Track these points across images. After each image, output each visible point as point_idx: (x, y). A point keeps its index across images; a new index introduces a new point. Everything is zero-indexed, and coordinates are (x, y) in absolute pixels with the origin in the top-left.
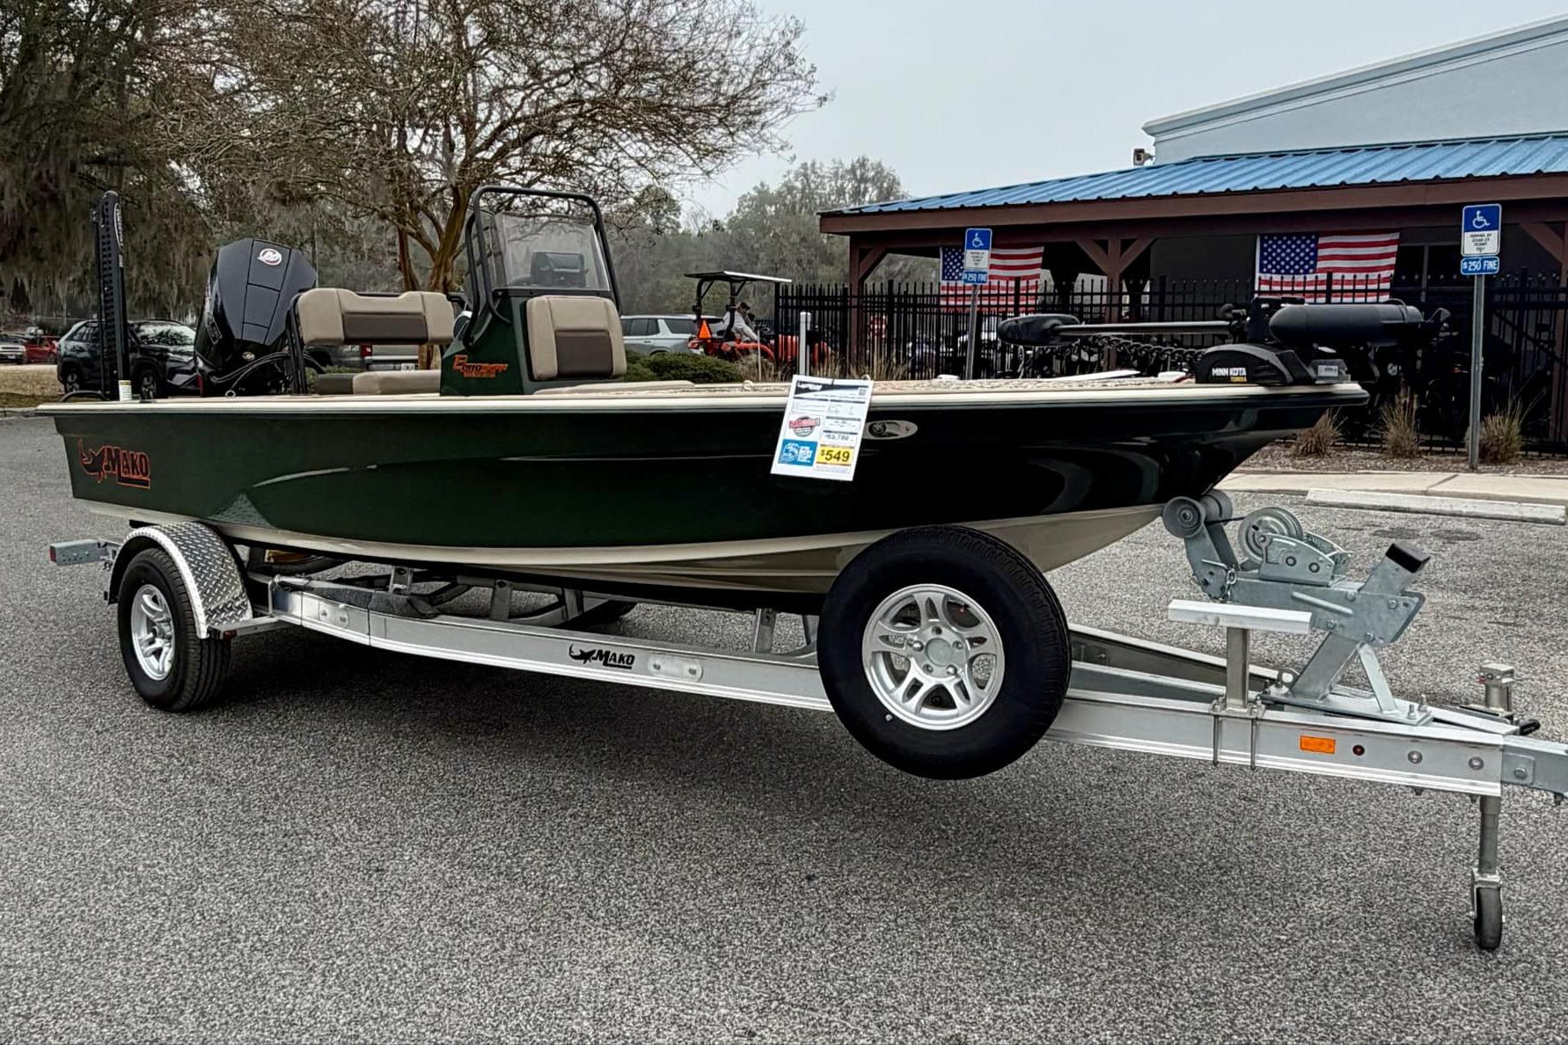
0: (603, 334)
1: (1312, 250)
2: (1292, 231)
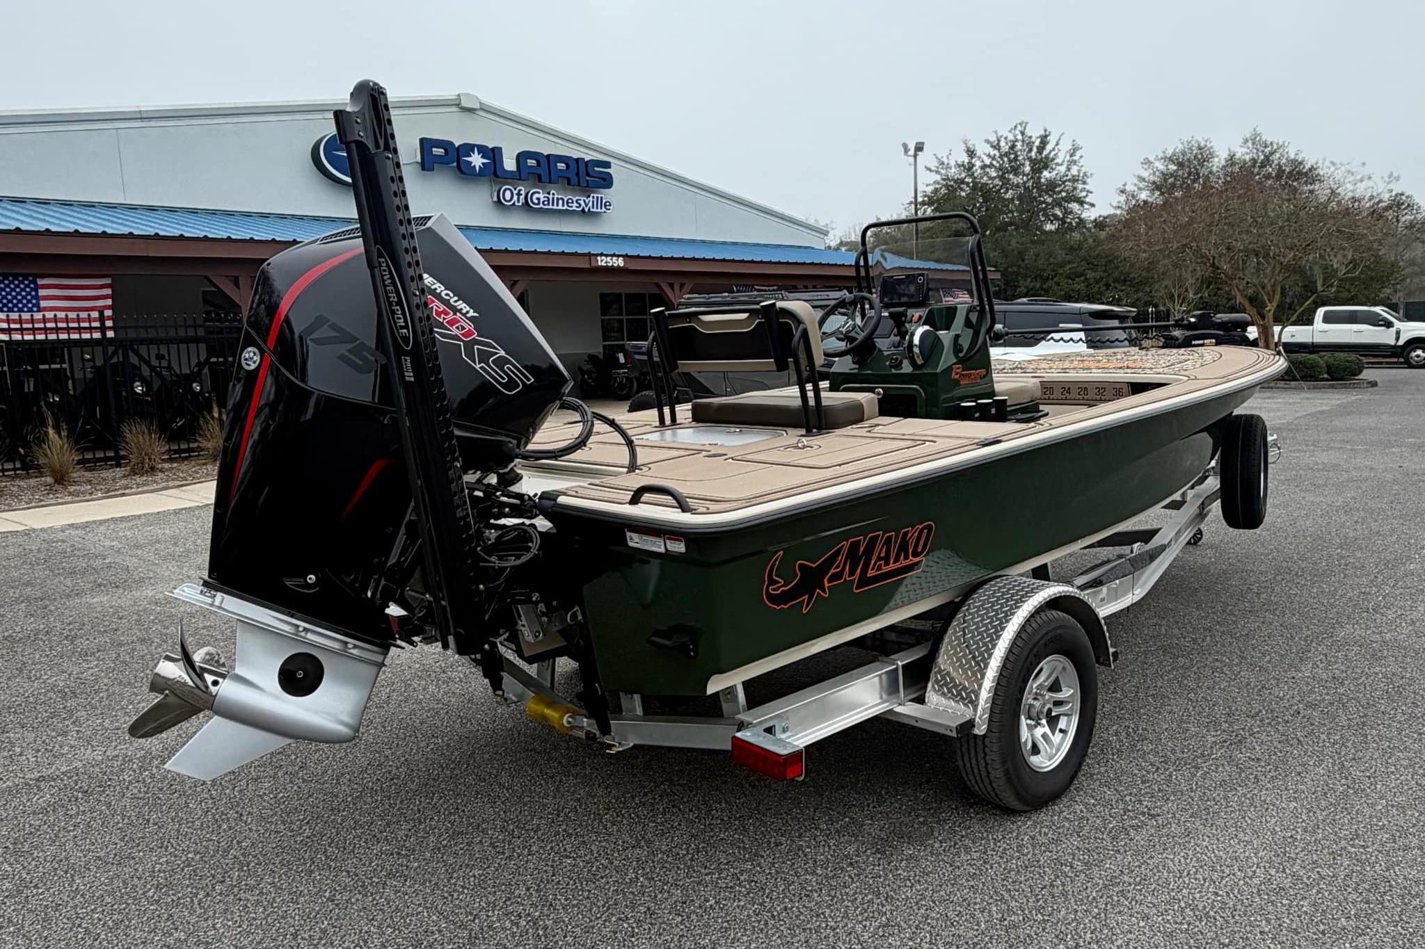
1: (32, 290)
2: (16, 271)
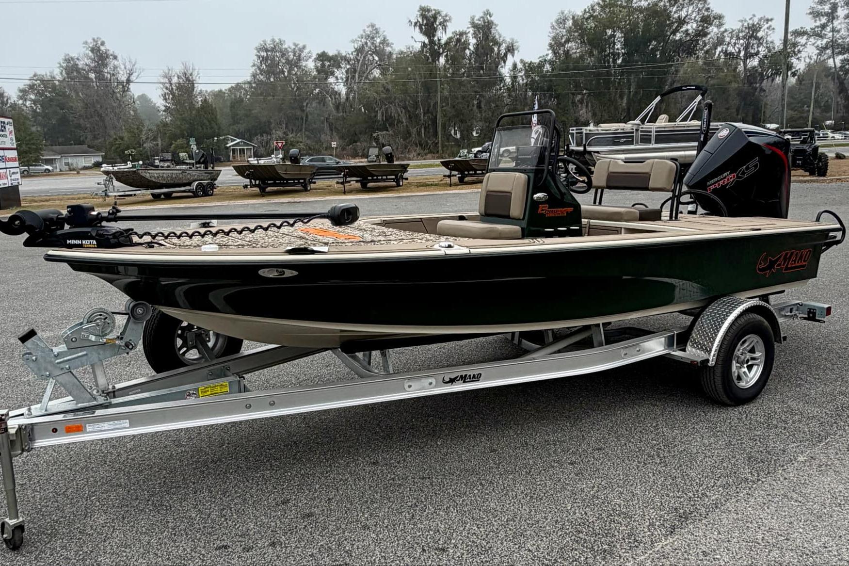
0: (509, 194)
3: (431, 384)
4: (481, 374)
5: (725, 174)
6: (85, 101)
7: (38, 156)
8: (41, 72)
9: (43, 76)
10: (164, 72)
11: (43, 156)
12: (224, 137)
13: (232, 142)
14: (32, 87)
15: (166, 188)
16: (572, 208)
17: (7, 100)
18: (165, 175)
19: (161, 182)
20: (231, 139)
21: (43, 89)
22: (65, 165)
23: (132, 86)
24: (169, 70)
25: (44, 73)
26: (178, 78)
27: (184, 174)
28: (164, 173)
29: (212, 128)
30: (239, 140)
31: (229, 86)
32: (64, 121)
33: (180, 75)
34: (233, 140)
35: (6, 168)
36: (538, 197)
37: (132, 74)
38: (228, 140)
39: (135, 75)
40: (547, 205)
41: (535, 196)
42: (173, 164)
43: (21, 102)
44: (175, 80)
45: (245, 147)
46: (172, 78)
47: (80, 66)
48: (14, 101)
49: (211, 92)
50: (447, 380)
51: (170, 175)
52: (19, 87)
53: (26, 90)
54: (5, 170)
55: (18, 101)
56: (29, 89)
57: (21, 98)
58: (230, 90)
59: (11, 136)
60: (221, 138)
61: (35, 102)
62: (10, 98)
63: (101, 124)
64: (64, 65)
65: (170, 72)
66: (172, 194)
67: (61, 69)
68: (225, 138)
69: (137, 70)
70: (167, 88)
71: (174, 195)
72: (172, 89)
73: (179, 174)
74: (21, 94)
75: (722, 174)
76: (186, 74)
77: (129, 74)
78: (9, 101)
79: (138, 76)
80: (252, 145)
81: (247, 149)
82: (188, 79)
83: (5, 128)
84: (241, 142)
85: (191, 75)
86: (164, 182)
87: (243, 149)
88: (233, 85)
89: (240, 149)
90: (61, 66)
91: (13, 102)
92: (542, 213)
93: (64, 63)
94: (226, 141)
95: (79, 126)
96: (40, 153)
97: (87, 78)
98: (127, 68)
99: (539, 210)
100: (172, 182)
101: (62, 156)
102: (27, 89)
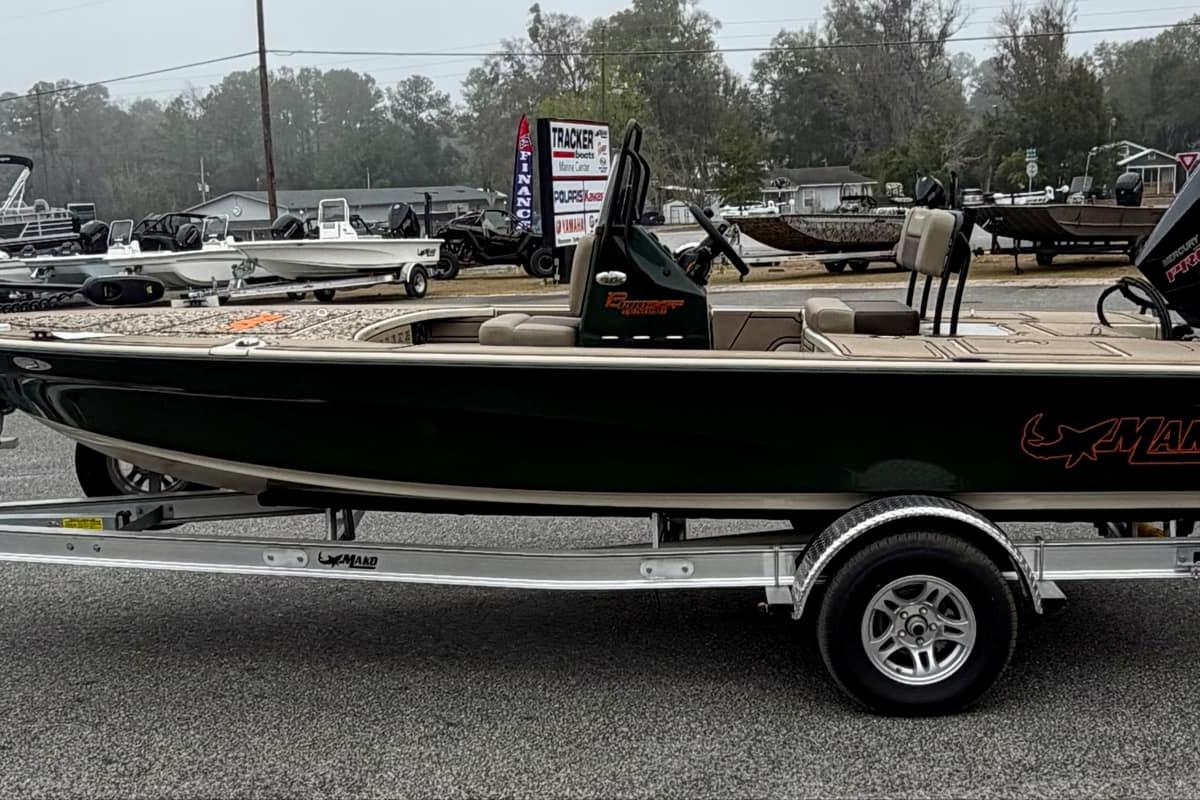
3: (301, 560)
4: (376, 559)
5: (1190, 244)
6: (860, 79)
7: (757, 188)
8: (792, 28)
9: (796, 35)
10: (1003, 12)
11: (764, 188)
12: (1113, 145)
13: (1131, 154)
14: (774, 57)
15: (844, 252)
16: (682, 301)
17: (734, 83)
18: (838, 227)
19: (830, 240)
20: (1131, 148)
21: (793, 59)
22: (806, 205)
23: (948, 46)
24: (1014, 7)
25: (796, 30)
26: (1033, 22)
27: (879, 225)
28: (836, 223)
29: (1085, 125)
30: (1147, 151)
31: (1161, 31)
32: (821, 120)
33: (1036, 15)
34: (1134, 151)
35: (584, 212)
36: (605, 279)
37: (952, 19)
38: (1123, 150)
39: (957, 21)
40: (625, 294)
41: (600, 276)
42: (864, 205)
43: (755, 86)
44: (1026, 26)
45: (1159, 166)
46: (1019, 22)
47: (863, 11)
48: (746, 86)
49: (1126, 45)
50: (326, 559)
51: (849, 227)
52: (754, 60)
53: (763, 64)
54: (581, 216)
55: (751, 84)
56: (771, 61)
57: (756, 79)
58: (1160, 39)
59: (601, 156)
60: (1107, 146)
61: (776, 85)
62: (739, 80)
63: (883, 123)
64: (835, 10)
65: (1016, 12)
66: (867, 264)
67: (829, 18)
68: (1116, 147)
69: (962, 11)
70: (1006, 46)
71: (872, 265)
72: (1017, 45)
73: (870, 224)
74: (756, 72)
75: (1184, 242)
76: (1048, 13)
77: (946, 20)
78: (738, 86)
79: (963, 23)
80: (1173, 161)
81: (1162, 169)
82: (1050, 24)
83: (591, 141)
84: (1152, 154)
85: (1060, 13)
86: (837, 240)
87: (1155, 170)
88: (1169, 29)
89: (1147, 171)
90: (830, 14)
91: (743, 87)
92: (615, 309)
93: (834, 7)
94: (1116, 153)
95: (844, 129)
96: (759, 181)
97: (872, 33)
98: (944, 8)
99: (609, 302)
100: (854, 240)
101: (801, 188)
102: (766, 61)
